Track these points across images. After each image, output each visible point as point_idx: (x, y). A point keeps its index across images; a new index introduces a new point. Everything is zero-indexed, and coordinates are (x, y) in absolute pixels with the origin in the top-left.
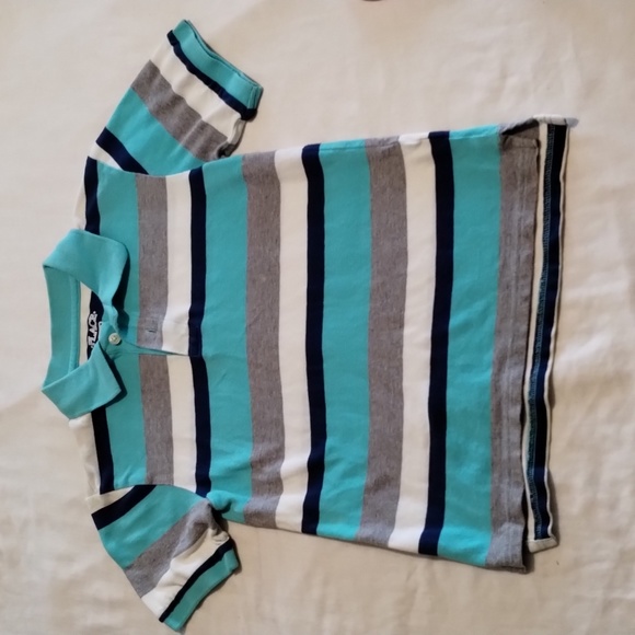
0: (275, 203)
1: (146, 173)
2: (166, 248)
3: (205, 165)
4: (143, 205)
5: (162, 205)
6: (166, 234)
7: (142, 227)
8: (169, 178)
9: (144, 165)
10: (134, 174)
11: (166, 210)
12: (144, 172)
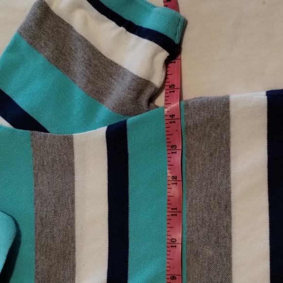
0: (223, 161)
1: (45, 131)
2: (73, 219)
3: (130, 120)
4: (39, 168)
5: (68, 169)
6: (73, 202)
7: (39, 195)
8: (78, 137)
9: (43, 122)
10: (28, 132)
11: (73, 174)
12: (43, 129)
